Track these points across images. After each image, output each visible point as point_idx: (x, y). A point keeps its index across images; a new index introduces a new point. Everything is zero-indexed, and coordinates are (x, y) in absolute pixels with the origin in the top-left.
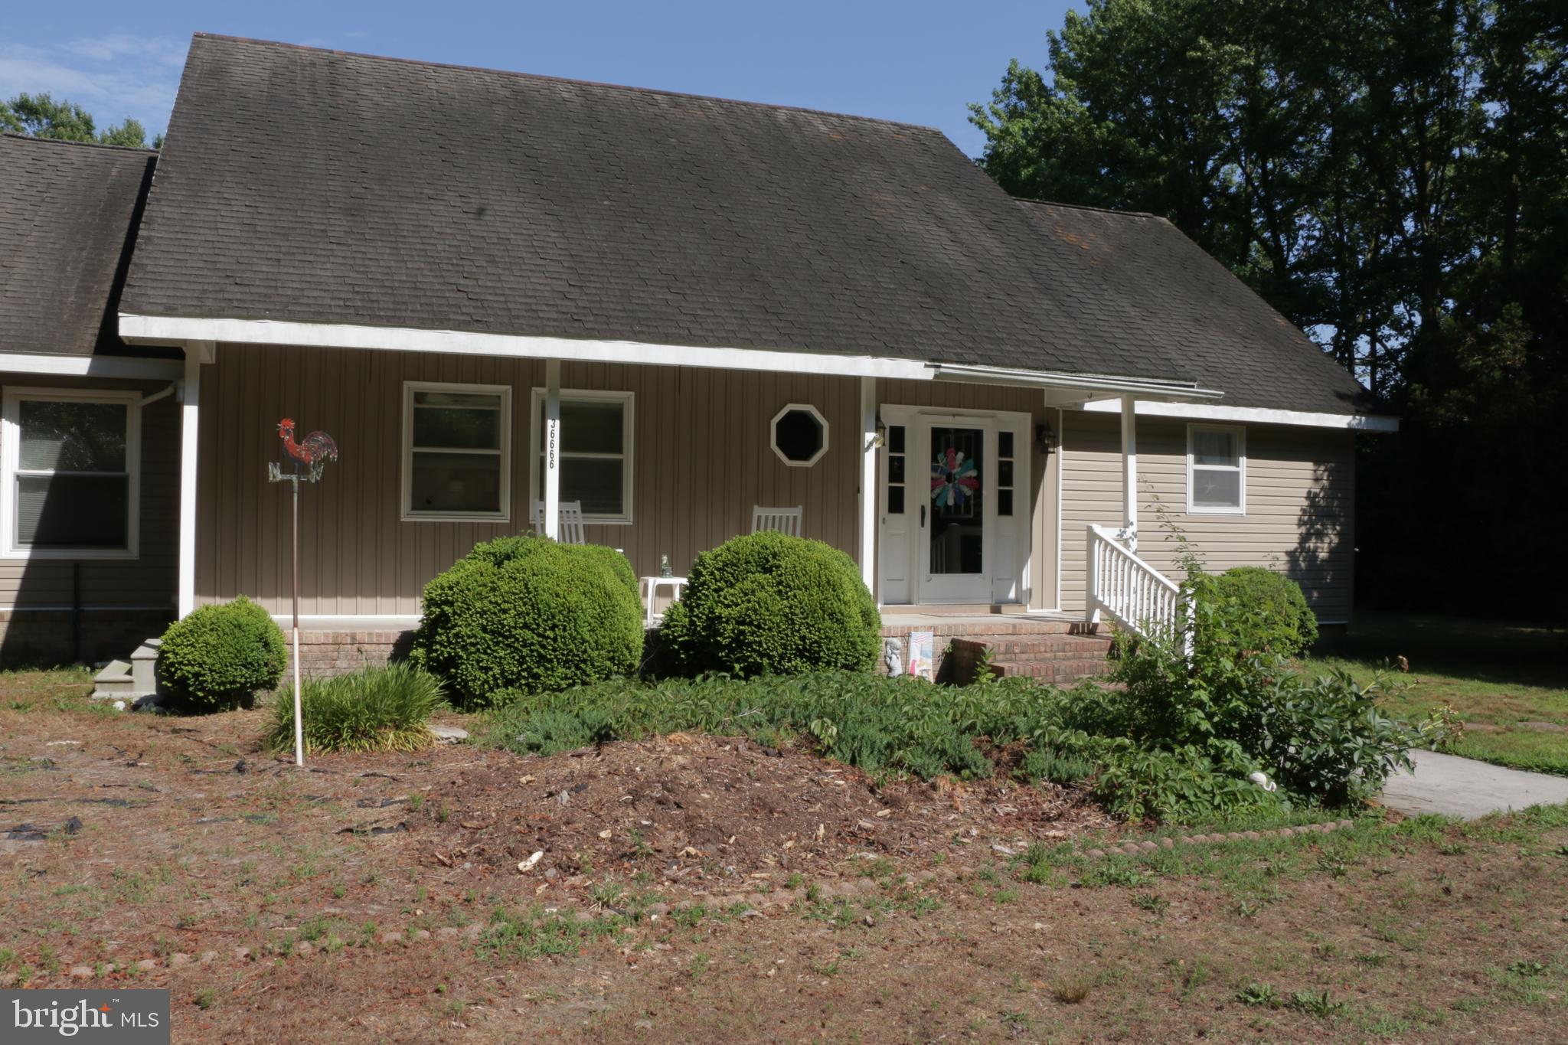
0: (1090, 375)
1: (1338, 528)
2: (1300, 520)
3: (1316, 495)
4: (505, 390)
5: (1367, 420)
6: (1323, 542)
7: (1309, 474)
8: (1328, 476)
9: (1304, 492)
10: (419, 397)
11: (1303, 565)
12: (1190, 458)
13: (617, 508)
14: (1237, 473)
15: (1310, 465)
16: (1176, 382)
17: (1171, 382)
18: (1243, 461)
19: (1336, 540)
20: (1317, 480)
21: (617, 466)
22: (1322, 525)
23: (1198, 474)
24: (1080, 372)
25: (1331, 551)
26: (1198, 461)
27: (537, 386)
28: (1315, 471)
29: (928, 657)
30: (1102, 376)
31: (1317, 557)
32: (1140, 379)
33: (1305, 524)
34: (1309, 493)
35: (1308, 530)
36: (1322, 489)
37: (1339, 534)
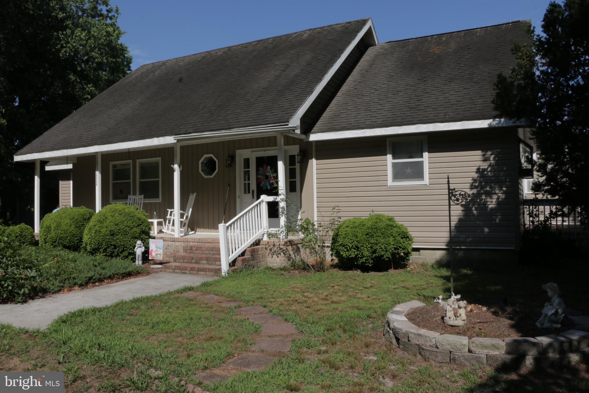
0: (236, 129)
1: (504, 189)
2: (472, 185)
3: (484, 170)
4: (130, 161)
5: (505, 120)
6: (491, 198)
7: (480, 158)
8: (494, 158)
9: (475, 169)
10: (114, 166)
11: (475, 212)
12: (389, 157)
13: (158, 197)
14: (422, 162)
15: (479, 152)
16: (278, 124)
17: (275, 125)
18: (426, 155)
19: (502, 196)
20: (485, 160)
21: (158, 182)
22: (490, 188)
23: (394, 165)
24: (232, 128)
25: (499, 203)
26: (394, 158)
27: (138, 159)
28: (483, 155)
29: (161, 249)
30: (242, 128)
31: (487, 207)
32: (260, 126)
33: (476, 187)
34: (478, 169)
35: (478, 191)
36: (490, 166)
37: (504, 193)
